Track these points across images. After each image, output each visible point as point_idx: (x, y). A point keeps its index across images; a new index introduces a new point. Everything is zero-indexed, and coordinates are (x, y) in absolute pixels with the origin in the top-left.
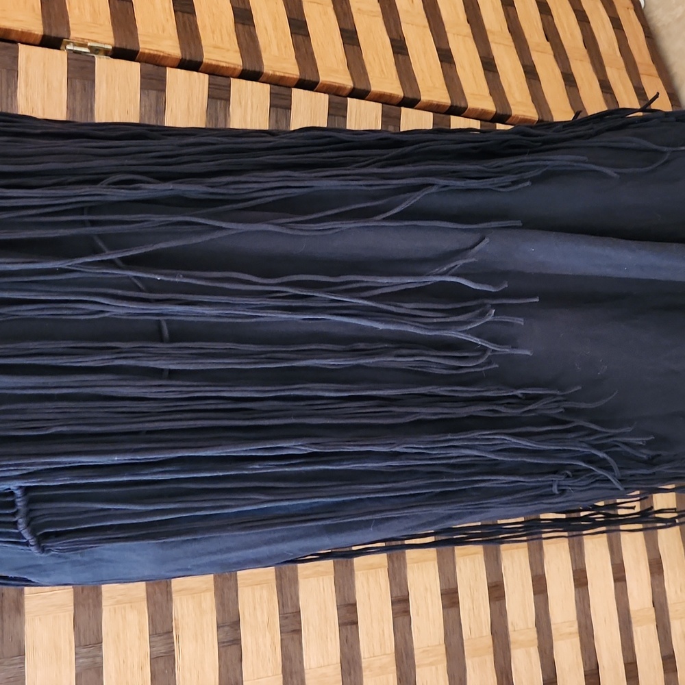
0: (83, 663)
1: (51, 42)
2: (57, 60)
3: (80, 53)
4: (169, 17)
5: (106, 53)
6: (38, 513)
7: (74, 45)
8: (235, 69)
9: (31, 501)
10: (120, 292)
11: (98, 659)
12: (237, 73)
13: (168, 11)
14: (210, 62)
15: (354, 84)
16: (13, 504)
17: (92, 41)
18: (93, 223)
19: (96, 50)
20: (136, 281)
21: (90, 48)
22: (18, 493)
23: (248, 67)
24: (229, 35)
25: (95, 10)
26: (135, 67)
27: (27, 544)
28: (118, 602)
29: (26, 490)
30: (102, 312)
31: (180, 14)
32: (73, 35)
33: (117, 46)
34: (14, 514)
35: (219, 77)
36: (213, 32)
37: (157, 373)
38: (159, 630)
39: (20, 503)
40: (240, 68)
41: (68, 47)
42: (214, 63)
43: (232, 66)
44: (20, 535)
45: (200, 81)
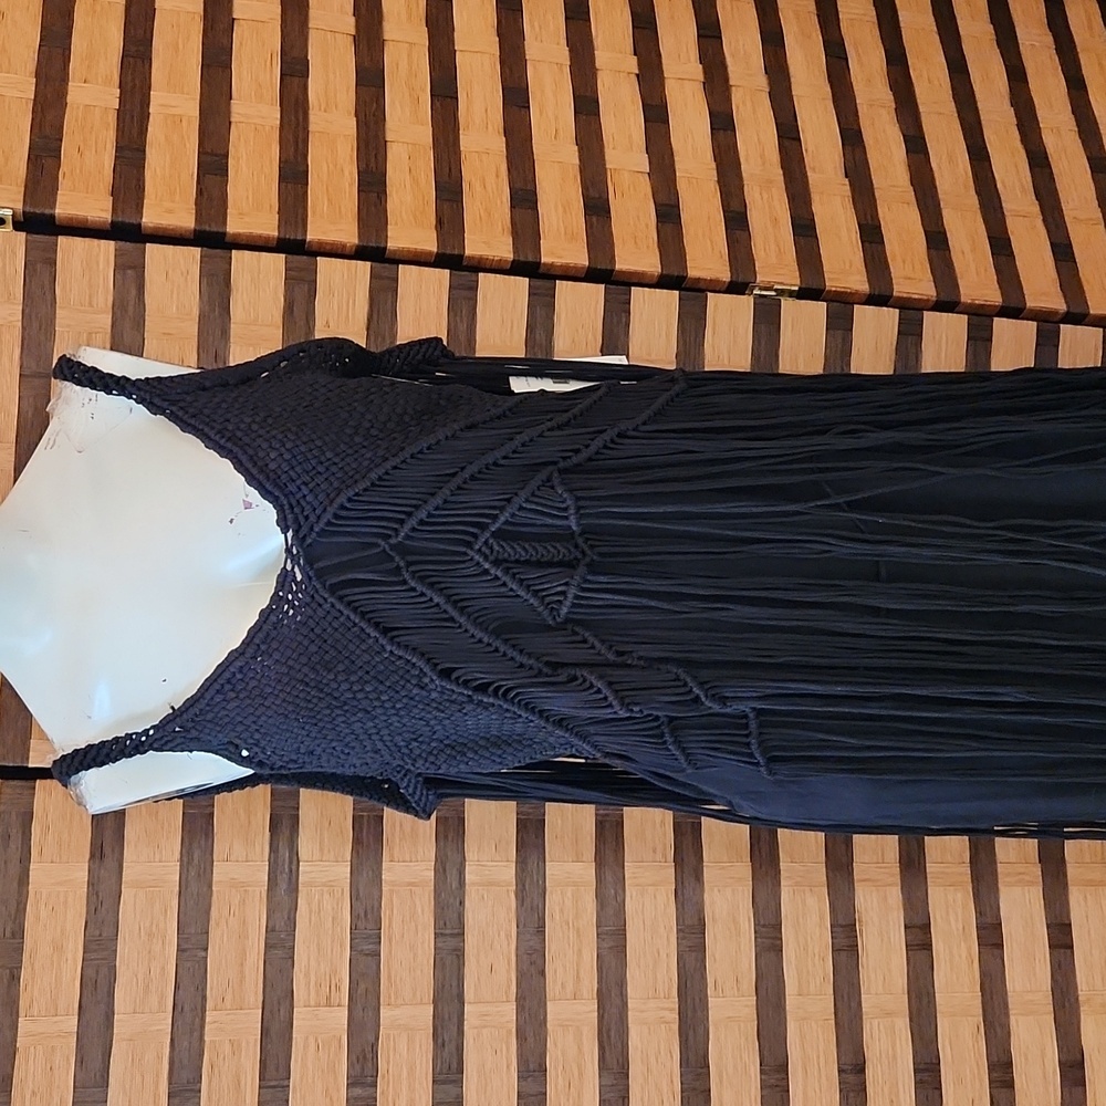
0: (763, 943)
1: (737, 287)
2: (745, 303)
3: (765, 296)
4: (856, 250)
5: (791, 294)
7: (761, 289)
8: (928, 300)
9: (761, 726)
10: (844, 533)
11: (779, 942)
12: (931, 304)
13: (854, 239)
14: (901, 295)
15: (1068, 307)
16: (746, 726)
17: (778, 283)
18: (821, 470)
19: (781, 292)
20: (859, 524)
21: (776, 290)
22: (751, 715)
23: (944, 298)
24: (922, 264)
25: (780, 250)
26: (821, 307)
27: (757, 764)
28: (797, 884)
29: (759, 712)
30: (830, 551)
31: (867, 244)
32: (759, 279)
33: (804, 286)
34: (747, 736)
35: (911, 314)
36: (904, 262)
37: (876, 611)
38: (841, 922)
39: (753, 725)
40: (934, 299)
41: (756, 292)
42: (905, 295)
43: (925, 298)
44: (751, 755)
45: (891, 316)
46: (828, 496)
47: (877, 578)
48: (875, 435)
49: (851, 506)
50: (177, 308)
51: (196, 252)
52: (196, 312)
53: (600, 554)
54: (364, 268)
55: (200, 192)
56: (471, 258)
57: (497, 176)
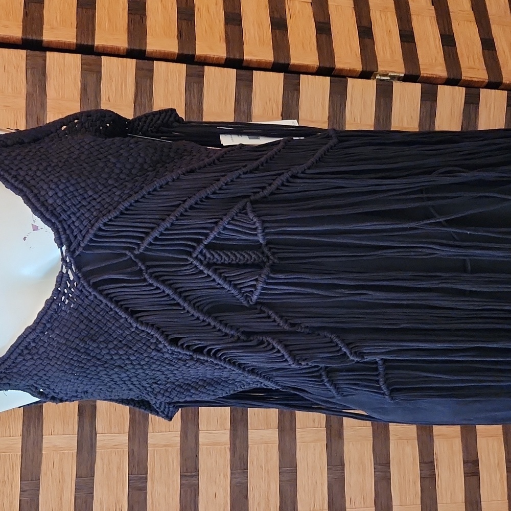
0: (379, 475)
1: (366, 75)
2: (371, 84)
3: (384, 80)
4: (439, 51)
5: (399, 79)
6: (390, 376)
7: (380, 75)
8: (483, 82)
9: (387, 368)
10: (444, 242)
11: (388, 474)
12: (485, 84)
13: (438, 46)
14: (467, 79)
16: (376, 369)
17: (392, 72)
18: (429, 199)
19: (393, 78)
20: (454, 235)
21: (390, 76)
22: (380, 362)
23: (493, 80)
24: (479, 59)
25: (392, 51)
26: (418, 86)
27: (383, 394)
28: (400, 438)
29: (385, 361)
31: (445, 47)
32: (380, 69)
33: (407, 73)
34: (377, 375)
35: (473, 90)
36: (468, 58)
38: (426, 460)
39: (381, 369)
40: (487, 81)
41: (377, 77)
42: (469, 79)
43: (481, 80)
44: (380, 388)
45: (460, 92)
46: (433, 217)
47: (465, 271)
48: (465, 174)
49: (450, 223)
50: (12, 89)
51: (23, 53)
52: (24, 92)
53: (279, 258)
54: (132, 63)
55: (26, 14)
56: (200, 57)
57: (217, 4)
